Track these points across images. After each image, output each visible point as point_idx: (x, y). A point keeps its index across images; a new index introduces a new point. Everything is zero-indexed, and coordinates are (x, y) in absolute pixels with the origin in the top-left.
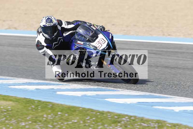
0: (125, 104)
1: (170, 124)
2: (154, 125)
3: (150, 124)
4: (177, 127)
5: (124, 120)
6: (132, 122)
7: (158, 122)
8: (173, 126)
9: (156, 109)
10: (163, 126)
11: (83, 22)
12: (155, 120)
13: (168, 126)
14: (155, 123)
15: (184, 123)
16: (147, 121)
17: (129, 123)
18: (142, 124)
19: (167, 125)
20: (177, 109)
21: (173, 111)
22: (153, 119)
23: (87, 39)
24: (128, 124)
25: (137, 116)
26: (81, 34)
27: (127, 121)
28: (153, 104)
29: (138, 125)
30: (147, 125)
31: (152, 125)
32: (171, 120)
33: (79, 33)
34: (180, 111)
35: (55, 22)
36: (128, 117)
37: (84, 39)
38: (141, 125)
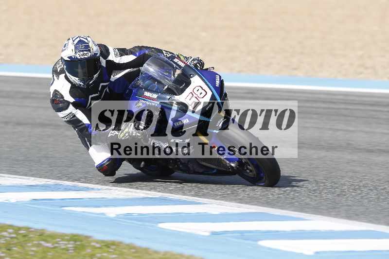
0: (7, 203)
1: (97, 242)
2: (66, 244)
3: (59, 244)
4: (114, 247)
5: (6, 237)
6: (21, 239)
7: (74, 238)
8: (105, 246)
9: (70, 214)
10: (83, 247)
11: (155, 48)
12: (66, 235)
13: (93, 246)
14: (68, 240)
15: (127, 241)
16: (53, 236)
17: (15, 241)
18: (42, 242)
19: (93, 244)
20: (112, 212)
21: (104, 216)
22: (63, 234)
23: (166, 87)
24: (13, 244)
25: (31, 228)
26: (150, 76)
27: (12, 238)
28: (64, 203)
29: (34, 246)
30: (53, 245)
31: (63, 244)
32: (100, 235)
33: (146, 73)
34: (118, 215)
35: (95, 49)
36: (13, 229)
37: (158, 88)
38: (39, 245)
